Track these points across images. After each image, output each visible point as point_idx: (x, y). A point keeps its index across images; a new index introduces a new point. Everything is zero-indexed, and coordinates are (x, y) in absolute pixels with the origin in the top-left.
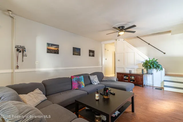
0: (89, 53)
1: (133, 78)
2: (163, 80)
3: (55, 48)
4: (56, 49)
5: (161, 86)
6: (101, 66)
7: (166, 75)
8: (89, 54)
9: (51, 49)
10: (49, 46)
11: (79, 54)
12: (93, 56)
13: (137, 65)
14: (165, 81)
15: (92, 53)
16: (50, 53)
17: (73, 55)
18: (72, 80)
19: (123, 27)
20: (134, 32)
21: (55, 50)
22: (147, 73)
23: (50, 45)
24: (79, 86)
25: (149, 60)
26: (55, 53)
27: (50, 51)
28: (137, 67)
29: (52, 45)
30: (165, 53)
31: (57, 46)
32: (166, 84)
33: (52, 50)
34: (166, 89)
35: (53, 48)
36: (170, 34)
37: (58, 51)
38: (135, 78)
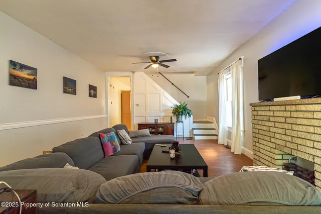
0: (90, 90)
1: (160, 129)
2: (191, 128)
3: (29, 75)
4: (32, 77)
5: (190, 135)
6: (105, 116)
7: (194, 122)
8: (90, 93)
9: (19, 77)
10: (14, 69)
11: (74, 92)
12: (95, 96)
13: (163, 111)
14: (193, 129)
15: (93, 91)
16: (17, 86)
17: (64, 92)
18: (101, 141)
19: (157, 57)
20: (167, 67)
21: (30, 80)
22: (178, 121)
23: (18, 67)
24: (115, 149)
25: (180, 104)
26: (29, 87)
27: (17, 80)
28: (163, 114)
29: (23, 67)
30: (188, 97)
31: (34, 71)
32: (196, 132)
33: (23, 78)
34: (196, 138)
35: (24, 74)
36: (193, 75)
37: (36, 82)
38: (164, 130)
